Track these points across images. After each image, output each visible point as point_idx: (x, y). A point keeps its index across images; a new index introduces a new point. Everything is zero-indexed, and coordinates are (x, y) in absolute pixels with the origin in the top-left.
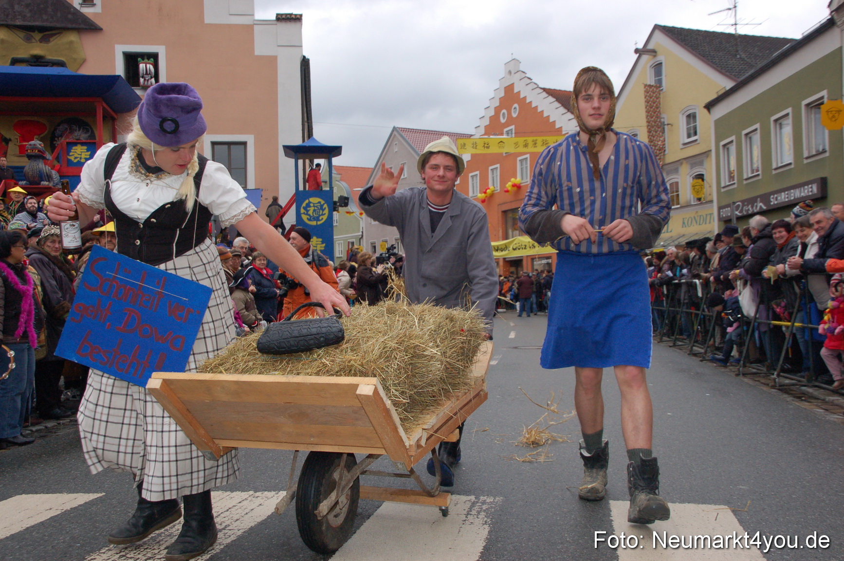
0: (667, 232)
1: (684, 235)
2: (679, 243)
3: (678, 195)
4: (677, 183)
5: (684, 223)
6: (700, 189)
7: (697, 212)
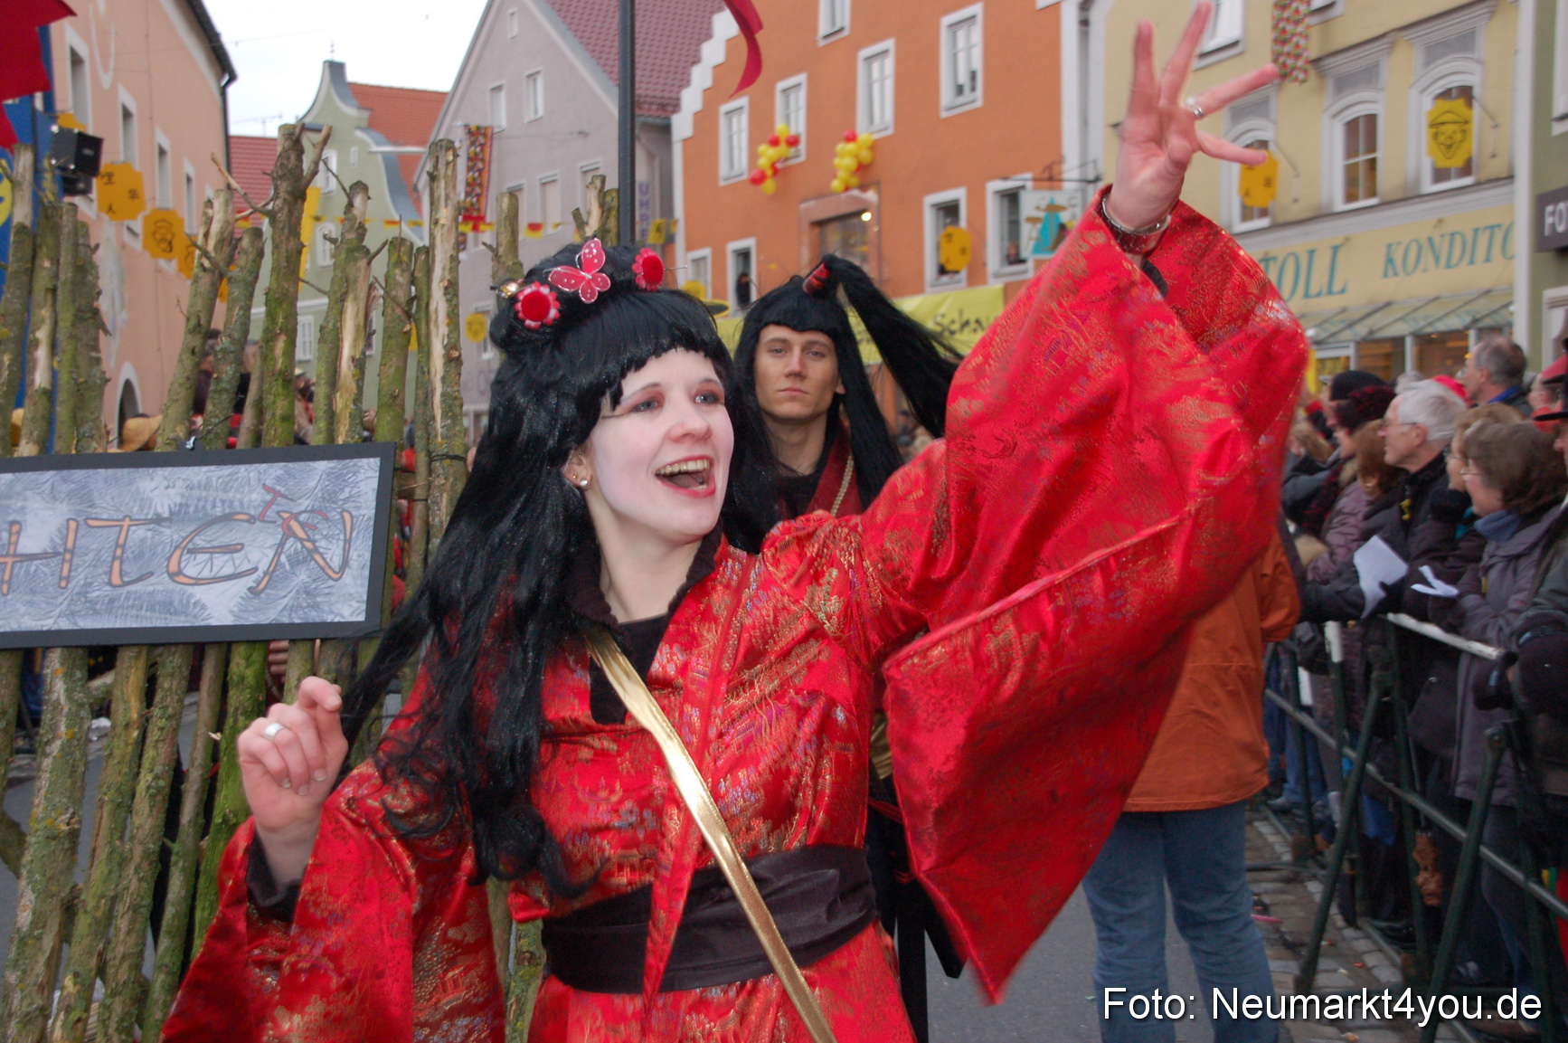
0: (1330, 292)
1: (1388, 304)
2: (1371, 332)
3: (1372, 164)
4: (1371, 120)
5: (1390, 261)
6: (1458, 137)
7: (1440, 221)
